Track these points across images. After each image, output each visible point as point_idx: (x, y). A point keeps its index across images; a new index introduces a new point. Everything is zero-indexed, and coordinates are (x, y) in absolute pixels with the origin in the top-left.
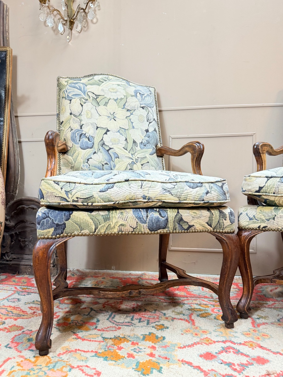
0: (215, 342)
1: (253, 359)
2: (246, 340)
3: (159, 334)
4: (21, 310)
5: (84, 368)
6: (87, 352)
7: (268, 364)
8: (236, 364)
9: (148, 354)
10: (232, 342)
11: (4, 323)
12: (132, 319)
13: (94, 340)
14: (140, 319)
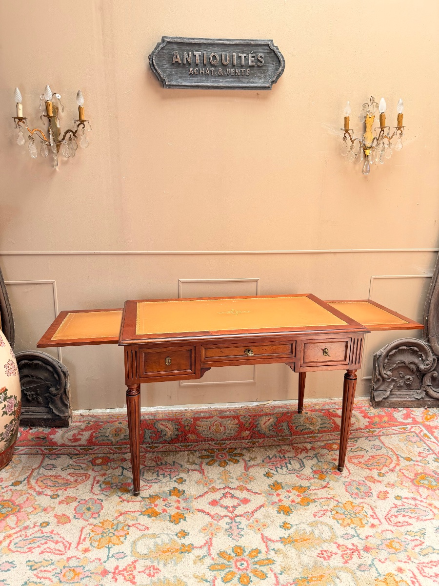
0: (218, 490)
1: (241, 501)
2: (239, 485)
3: (180, 487)
4: (63, 478)
5: (136, 526)
6: (135, 512)
7: (249, 503)
8: (230, 506)
9: (175, 508)
10: (230, 488)
11: (58, 496)
12: (158, 476)
13: (136, 500)
14: (164, 474)
